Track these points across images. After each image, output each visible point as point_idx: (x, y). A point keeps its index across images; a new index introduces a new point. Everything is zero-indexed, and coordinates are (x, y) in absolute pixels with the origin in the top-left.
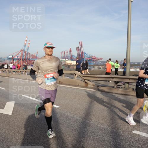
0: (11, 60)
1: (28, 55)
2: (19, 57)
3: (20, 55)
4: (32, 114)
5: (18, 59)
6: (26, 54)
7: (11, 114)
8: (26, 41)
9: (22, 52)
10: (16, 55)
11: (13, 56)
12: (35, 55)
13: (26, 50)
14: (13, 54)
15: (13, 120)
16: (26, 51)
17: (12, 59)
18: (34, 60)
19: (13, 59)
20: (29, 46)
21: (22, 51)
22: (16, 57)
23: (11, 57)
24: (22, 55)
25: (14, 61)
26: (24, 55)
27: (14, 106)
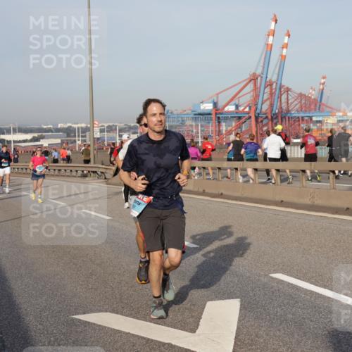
0: (209, 121)
1: (284, 97)
2: (241, 109)
3: (246, 98)
5: (240, 118)
6: (271, 94)
8: (273, 33)
9: (255, 85)
10: (232, 99)
11: (215, 104)
12: (314, 94)
13: (272, 76)
14: (218, 94)
16: (274, 79)
17: (213, 116)
18: (311, 118)
19: (218, 115)
20: (283, 58)
21: (254, 79)
22: (231, 108)
23: (208, 107)
24: (257, 96)
25: (223, 124)
26: (266, 96)
27: (239, 321)
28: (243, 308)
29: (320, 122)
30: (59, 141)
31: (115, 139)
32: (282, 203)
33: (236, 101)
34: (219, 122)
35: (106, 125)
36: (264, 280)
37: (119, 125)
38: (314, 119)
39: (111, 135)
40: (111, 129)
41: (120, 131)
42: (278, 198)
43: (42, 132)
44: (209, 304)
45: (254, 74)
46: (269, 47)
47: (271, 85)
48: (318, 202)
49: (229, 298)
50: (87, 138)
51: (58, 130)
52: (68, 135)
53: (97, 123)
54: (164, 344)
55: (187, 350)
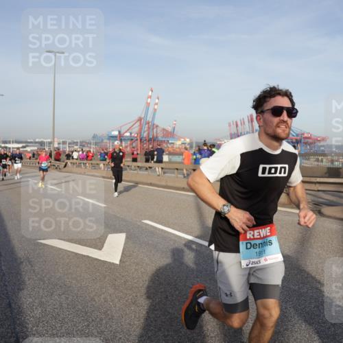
1: (155, 130)
3: (136, 129)
4: (165, 263)
5: (132, 140)
6: (149, 128)
7: (118, 262)
8: (150, 97)
9: (140, 123)
10: (128, 130)
11: (119, 132)
12: (170, 129)
13: (149, 119)
14: (121, 127)
15: (123, 276)
16: (150, 120)
17: (118, 138)
18: (168, 141)
19: (121, 137)
20: (155, 110)
21: (140, 120)
22: (128, 134)
23: (116, 133)
24: (141, 129)
25: (123, 142)
26: (146, 129)
27: (125, 244)
28: (127, 238)
29: (173, 143)
30: (36, 148)
31: (65, 148)
32: (151, 184)
33: (130, 131)
35: (61, 141)
36: (139, 224)
37: (68, 141)
38: (170, 142)
39: (64, 146)
40: (64, 143)
41: (69, 144)
42: (149, 182)
43: (27, 143)
44: (110, 236)
45: (140, 117)
46: (148, 104)
47: (148, 123)
48: (170, 184)
49: (120, 233)
50: (51, 147)
51: (36, 143)
52: (41, 146)
53: (56, 139)
54: (85, 256)
55: (96, 259)
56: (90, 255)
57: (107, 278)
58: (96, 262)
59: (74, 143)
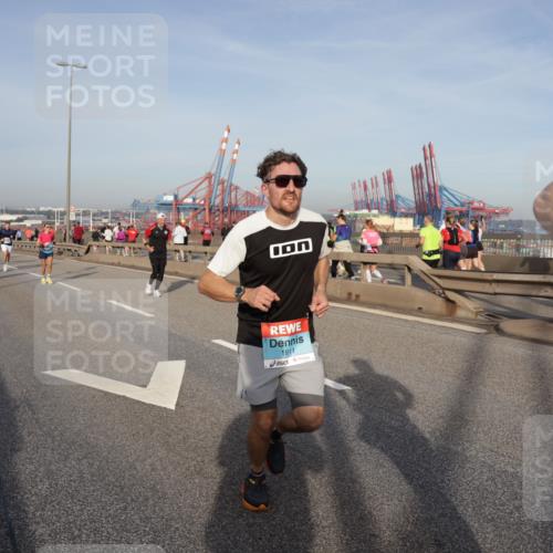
0: (171, 209)
1: (233, 194)
3: (202, 192)
5: (196, 209)
6: (223, 191)
7: (173, 407)
8: (226, 140)
9: (210, 183)
10: (191, 193)
11: (176, 197)
12: (258, 193)
13: (224, 175)
14: (178, 188)
15: (181, 429)
16: (226, 178)
17: (174, 207)
19: (177, 206)
20: (234, 161)
21: (209, 177)
22: (189, 200)
23: (170, 198)
24: (211, 192)
25: (182, 214)
26: (218, 193)
27: (184, 378)
28: (188, 367)
30: (40, 222)
31: (88, 222)
33: (193, 195)
34: (179, 212)
35: (82, 210)
36: (207, 345)
37: (92, 211)
39: (86, 219)
40: (86, 214)
41: (94, 215)
43: (26, 214)
44: (160, 364)
45: (209, 173)
46: (223, 152)
47: (223, 183)
49: (177, 359)
50: (65, 221)
51: (40, 213)
52: (49, 218)
53: (72, 208)
54: (119, 396)
55: (138, 402)
56: (128, 395)
57: (156, 432)
58: (137, 406)
59: (102, 213)
